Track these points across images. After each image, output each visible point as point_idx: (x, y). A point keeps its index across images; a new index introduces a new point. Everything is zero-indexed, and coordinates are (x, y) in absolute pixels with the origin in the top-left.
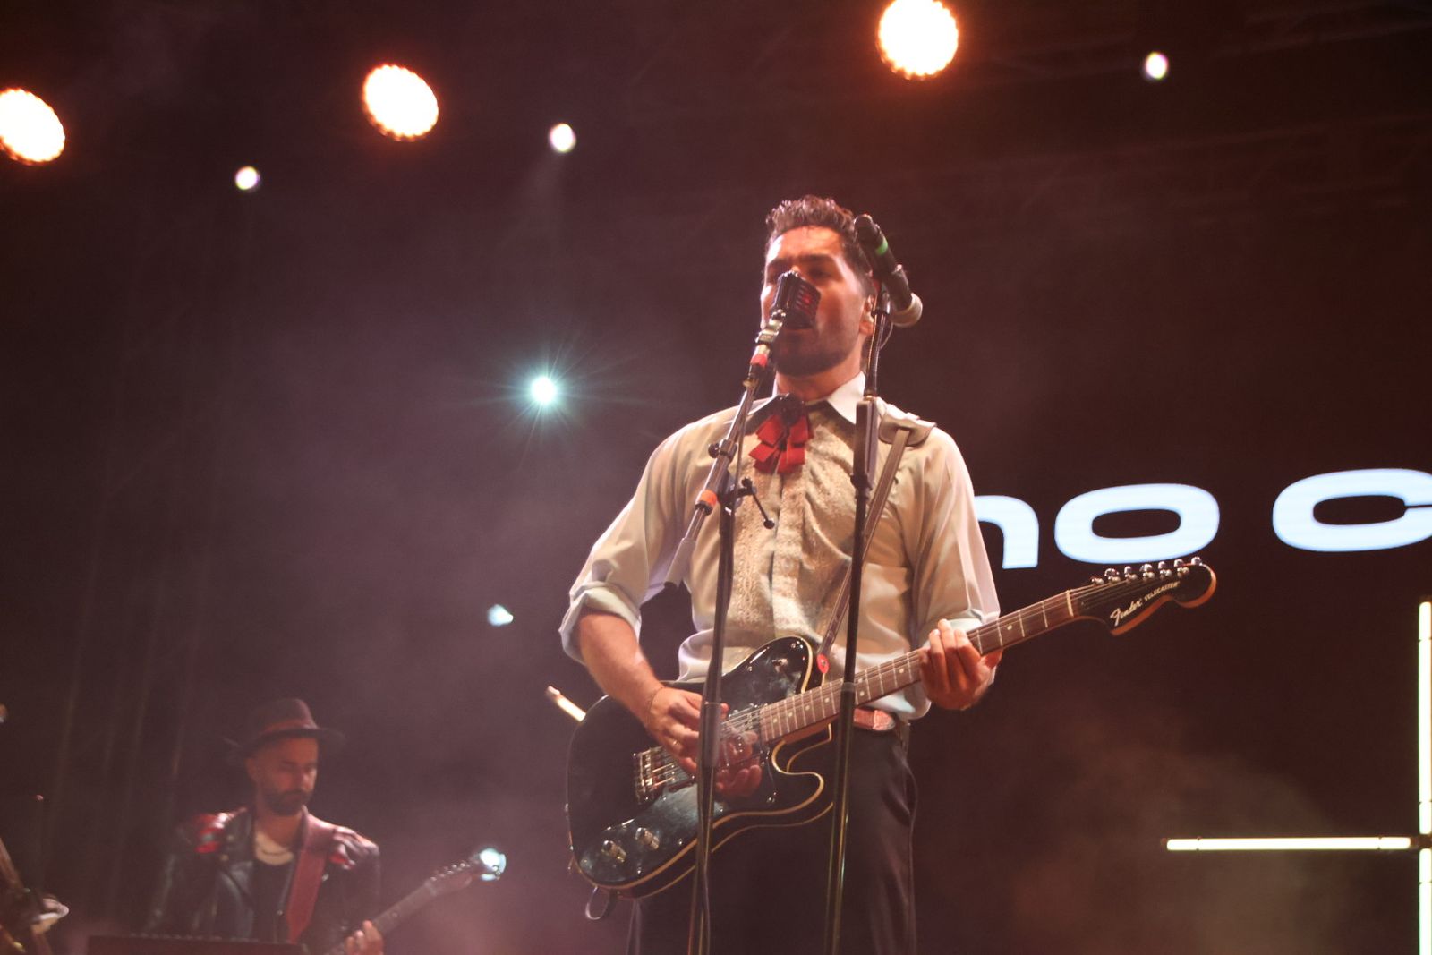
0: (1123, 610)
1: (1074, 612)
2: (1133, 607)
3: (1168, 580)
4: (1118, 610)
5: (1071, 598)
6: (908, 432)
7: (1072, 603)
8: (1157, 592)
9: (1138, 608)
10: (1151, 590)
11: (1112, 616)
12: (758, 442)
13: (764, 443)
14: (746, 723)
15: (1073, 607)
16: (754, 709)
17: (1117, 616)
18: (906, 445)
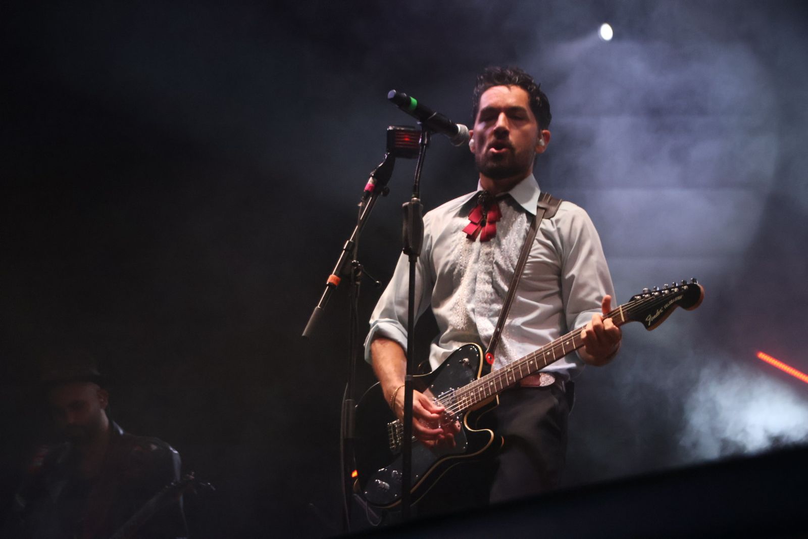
0: (652, 316)
1: (625, 319)
2: (658, 313)
3: (677, 294)
4: (650, 315)
5: (623, 310)
6: (544, 211)
7: (623, 313)
8: (671, 302)
9: (661, 313)
10: (667, 302)
11: (647, 319)
12: (469, 222)
13: (472, 222)
14: (448, 401)
15: (624, 316)
16: (452, 391)
17: (650, 319)
18: (543, 218)
